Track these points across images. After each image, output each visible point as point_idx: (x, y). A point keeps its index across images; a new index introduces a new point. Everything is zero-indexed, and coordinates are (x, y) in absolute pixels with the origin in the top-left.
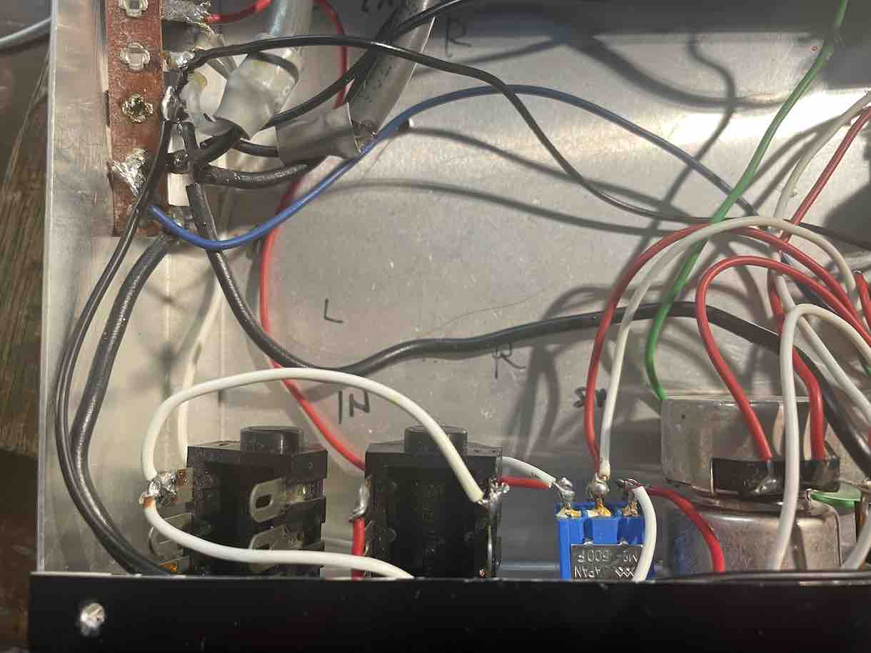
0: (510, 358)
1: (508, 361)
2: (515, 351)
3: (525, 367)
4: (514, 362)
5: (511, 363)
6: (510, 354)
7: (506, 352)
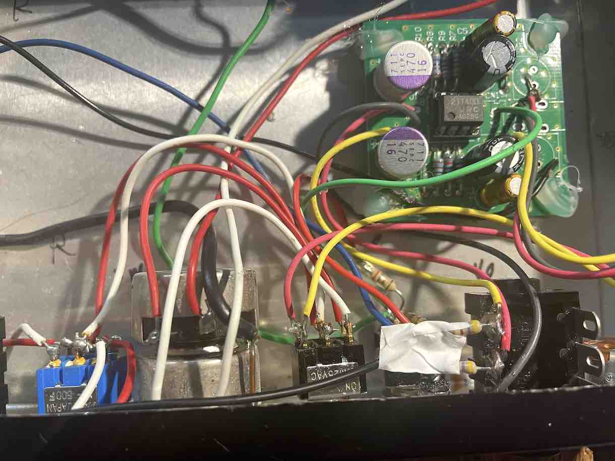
0: (63, 248)
1: (62, 250)
2: (68, 242)
3: (74, 255)
4: (67, 250)
5: (65, 252)
6: (64, 245)
7: (61, 243)
